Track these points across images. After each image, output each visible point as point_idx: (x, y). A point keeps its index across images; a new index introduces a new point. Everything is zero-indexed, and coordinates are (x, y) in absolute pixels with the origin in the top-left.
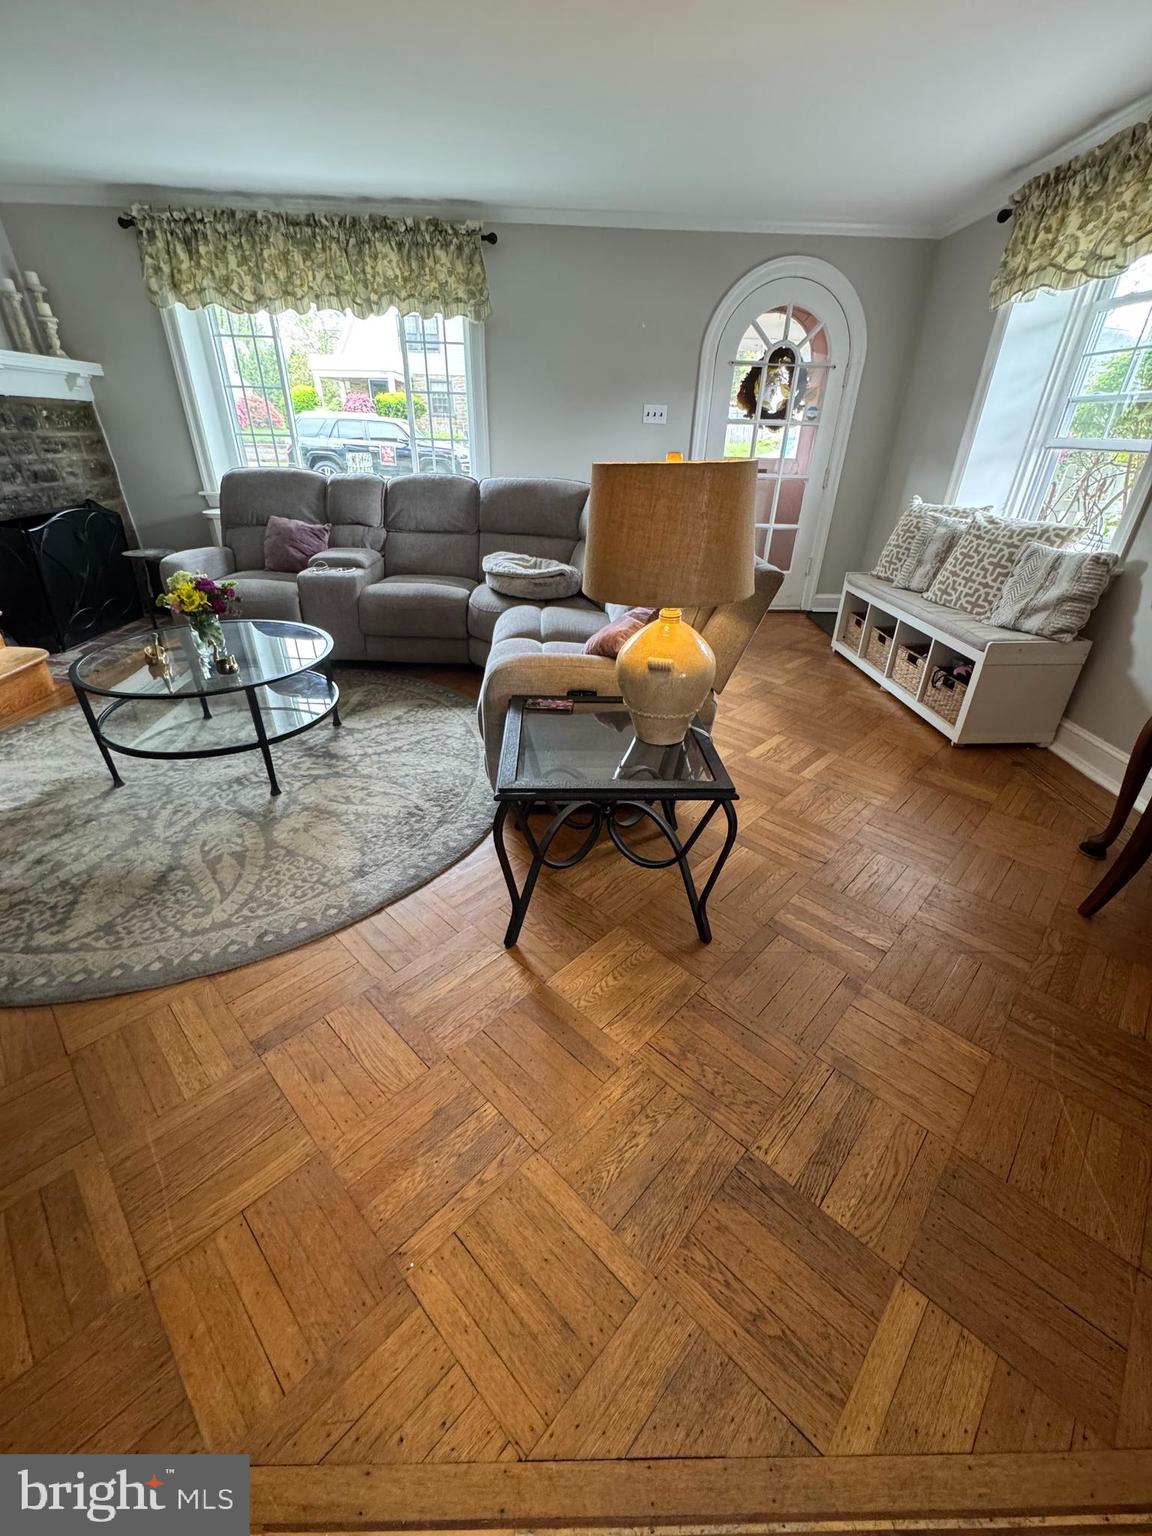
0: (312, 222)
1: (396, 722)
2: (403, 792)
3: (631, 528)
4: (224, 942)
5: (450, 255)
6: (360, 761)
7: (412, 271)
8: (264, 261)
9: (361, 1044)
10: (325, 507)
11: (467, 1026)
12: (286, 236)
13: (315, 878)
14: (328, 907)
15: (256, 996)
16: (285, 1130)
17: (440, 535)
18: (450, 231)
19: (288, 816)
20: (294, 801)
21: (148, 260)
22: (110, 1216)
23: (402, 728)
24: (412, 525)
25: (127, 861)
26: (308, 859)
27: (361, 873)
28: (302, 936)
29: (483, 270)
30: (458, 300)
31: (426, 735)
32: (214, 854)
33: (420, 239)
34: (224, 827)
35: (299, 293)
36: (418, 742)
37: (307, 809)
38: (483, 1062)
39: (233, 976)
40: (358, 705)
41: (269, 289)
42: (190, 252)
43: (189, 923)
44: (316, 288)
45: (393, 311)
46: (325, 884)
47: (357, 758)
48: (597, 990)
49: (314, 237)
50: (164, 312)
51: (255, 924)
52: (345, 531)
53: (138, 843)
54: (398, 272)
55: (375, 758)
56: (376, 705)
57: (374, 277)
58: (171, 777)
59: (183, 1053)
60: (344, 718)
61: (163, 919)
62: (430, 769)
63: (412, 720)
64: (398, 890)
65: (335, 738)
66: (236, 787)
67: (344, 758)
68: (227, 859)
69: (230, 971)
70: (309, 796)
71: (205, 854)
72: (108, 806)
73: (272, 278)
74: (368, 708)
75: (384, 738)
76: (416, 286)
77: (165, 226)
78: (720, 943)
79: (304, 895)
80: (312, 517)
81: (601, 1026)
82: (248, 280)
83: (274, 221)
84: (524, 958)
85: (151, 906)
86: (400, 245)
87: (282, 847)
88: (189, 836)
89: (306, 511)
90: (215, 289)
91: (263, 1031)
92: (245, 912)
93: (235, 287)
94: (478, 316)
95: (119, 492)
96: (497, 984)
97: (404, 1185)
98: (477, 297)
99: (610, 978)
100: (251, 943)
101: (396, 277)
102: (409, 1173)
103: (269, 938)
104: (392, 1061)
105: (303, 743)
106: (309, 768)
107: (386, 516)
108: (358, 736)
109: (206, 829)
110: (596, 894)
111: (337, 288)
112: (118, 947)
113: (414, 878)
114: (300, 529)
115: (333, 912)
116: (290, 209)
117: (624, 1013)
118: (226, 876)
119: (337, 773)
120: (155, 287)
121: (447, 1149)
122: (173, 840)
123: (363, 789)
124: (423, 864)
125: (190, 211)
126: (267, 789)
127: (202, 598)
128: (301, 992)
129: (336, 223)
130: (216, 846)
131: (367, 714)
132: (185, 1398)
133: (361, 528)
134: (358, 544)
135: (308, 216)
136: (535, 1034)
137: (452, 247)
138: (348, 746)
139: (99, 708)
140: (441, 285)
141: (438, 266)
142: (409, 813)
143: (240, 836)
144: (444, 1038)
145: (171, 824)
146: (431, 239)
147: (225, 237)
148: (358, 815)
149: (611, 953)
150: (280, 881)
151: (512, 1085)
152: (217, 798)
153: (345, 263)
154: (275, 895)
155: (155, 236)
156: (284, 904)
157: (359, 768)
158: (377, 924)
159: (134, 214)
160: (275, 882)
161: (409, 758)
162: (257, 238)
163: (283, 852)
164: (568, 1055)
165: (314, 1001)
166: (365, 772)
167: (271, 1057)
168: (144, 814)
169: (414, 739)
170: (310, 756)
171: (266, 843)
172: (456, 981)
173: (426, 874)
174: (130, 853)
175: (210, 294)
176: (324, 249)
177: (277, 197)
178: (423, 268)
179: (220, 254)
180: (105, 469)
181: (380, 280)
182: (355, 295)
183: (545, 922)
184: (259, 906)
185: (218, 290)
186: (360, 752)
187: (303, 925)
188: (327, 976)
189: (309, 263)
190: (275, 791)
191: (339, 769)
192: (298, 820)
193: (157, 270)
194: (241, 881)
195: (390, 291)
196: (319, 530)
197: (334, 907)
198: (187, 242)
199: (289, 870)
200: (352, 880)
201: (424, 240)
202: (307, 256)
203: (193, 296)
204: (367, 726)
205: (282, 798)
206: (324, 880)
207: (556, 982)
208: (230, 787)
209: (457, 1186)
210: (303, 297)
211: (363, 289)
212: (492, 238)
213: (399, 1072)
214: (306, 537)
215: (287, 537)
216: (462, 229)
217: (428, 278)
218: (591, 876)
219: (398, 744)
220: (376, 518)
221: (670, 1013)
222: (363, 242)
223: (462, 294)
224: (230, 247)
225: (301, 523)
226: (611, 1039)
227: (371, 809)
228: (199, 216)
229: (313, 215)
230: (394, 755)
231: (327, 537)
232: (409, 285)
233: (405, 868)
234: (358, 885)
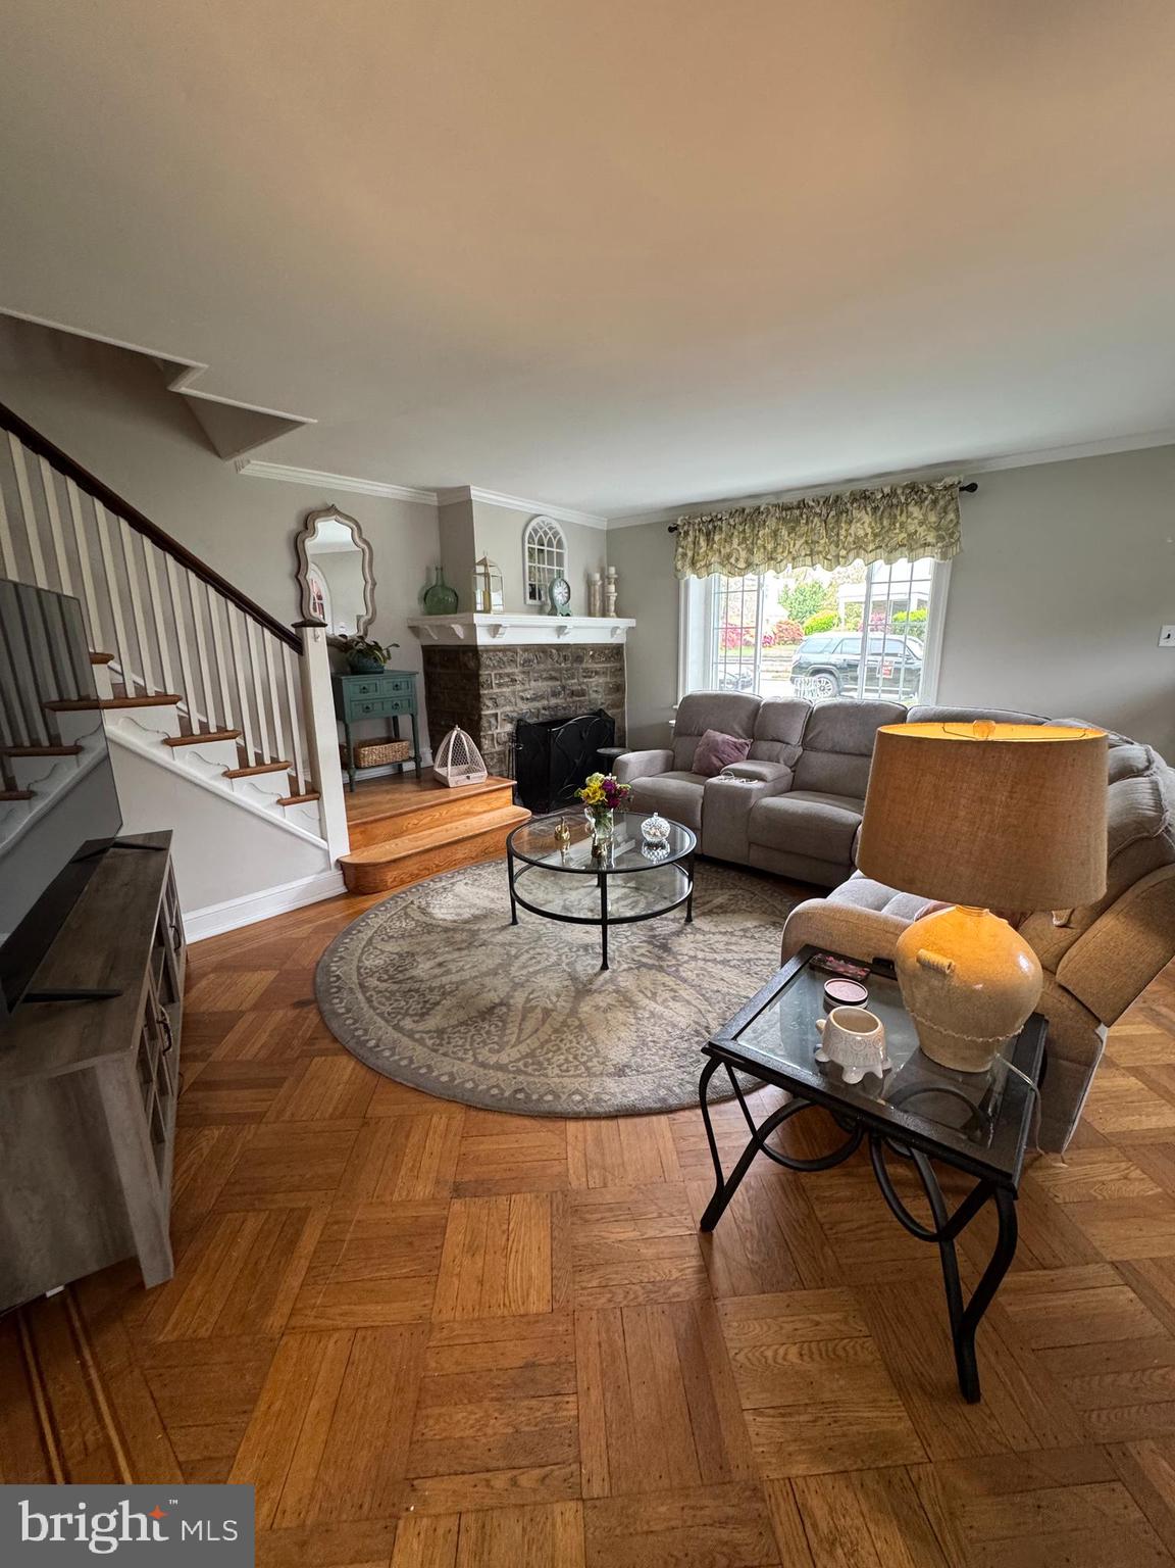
0: (802, 505)
1: (742, 933)
2: (704, 1006)
3: (893, 801)
4: (493, 1082)
5: (924, 508)
6: (685, 962)
7: (883, 527)
8: (759, 538)
9: (519, 1241)
10: (753, 726)
11: (610, 1292)
12: (778, 519)
13: (585, 1058)
14: (577, 1092)
15: (482, 1143)
16: (424, 1280)
17: (854, 758)
18: (926, 490)
19: (600, 992)
20: (612, 980)
21: (680, 550)
22: (302, 1261)
23: (743, 941)
24: (829, 746)
25: (482, 985)
26: (591, 1039)
27: (620, 1072)
28: (545, 1107)
29: (958, 517)
30: (926, 545)
31: (761, 955)
32: (533, 1003)
33: (895, 501)
34: (551, 983)
35: (780, 557)
36: (749, 961)
37: (617, 991)
38: (600, 1344)
39: (482, 1115)
40: (717, 907)
41: (758, 557)
42: (708, 540)
43: (484, 1054)
44: (794, 552)
45: (859, 562)
46: (587, 1069)
47: (686, 958)
48: (769, 1354)
49: (801, 515)
50: (682, 582)
51: (521, 1078)
52: (764, 746)
53: (496, 974)
54: (869, 531)
55: (701, 963)
56: (733, 912)
57: (846, 537)
58: (547, 928)
59: (415, 1160)
60: (697, 917)
61: (473, 1041)
62: (744, 994)
63: (757, 936)
64: (641, 1105)
65: (678, 933)
66: (581, 952)
67: (675, 955)
68: (539, 1010)
69: (481, 1109)
70: (626, 981)
71: (528, 1000)
72: (500, 938)
73: (762, 550)
74: (725, 912)
75: (721, 946)
76: (884, 539)
77: (696, 527)
78: (992, 1416)
79: (568, 1071)
80: (740, 732)
81: (746, 1405)
82: (743, 554)
83: (772, 510)
84: (710, 1255)
85: (472, 1028)
86: (875, 509)
87: (579, 1019)
88: (528, 981)
89: (737, 728)
90: (720, 563)
91: (466, 1178)
92: (521, 1064)
93: (733, 560)
94: (944, 556)
95: (623, 703)
96: (666, 1265)
97: (460, 1416)
98: (947, 539)
99: (794, 1350)
100: (507, 1094)
101: (867, 535)
102: (469, 1408)
103: (520, 1096)
104: (530, 1277)
105: (652, 929)
106: (643, 955)
107: (805, 735)
108: (700, 937)
109: (541, 980)
110: (845, 1226)
111: (812, 551)
112: (436, 1051)
113: (664, 1100)
114: (726, 743)
115: (577, 1098)
116: (786, 499)
117: (784, 1411)
118: (529, 1026)
119: (661, 967)
120: (679, 566)
121: (511, 1413)
122: (517, 980)
123: (672, 990)
124: (677, 1090)
125: (714, 514)
126: (600, 962)
127: (602, 795)
128: (512, 1159)
129: (821, 503)
130: (539, 997)
131: (722, 918)
132: (235, 1456)
133: (779, 745)
134: (772, 759)
135: (799, 502)
136: (665, 1353)
137: (927, 503)
138: (685, 945)
139: (518, 864)
140: (909, 535)
141: (909, 520)
142: (696, 1031)
143: (558, 996)
144: (583, 1289)
145: (524, 967)
146: (906, 499)
147: (734, 527)
148: (652, 1014)
149: (816, 1318)
150: (559, 1049)
151: (608, 1395)
152: (564, 957)
153: (823, 531)
154: (548, 1060)
155: (688, 534)
156: (549, 1072)
157: (681, 969)
158: (604, 1130)
159: (679, 523)
160: (555, 1048)
161: (730, 974)
162: (756, 524)
163: (577, 1023)
164: (685, 1410)
165: (514, 1175)
166: (684, 974)
167: (457, 1206)
168: (513, 953)
169: (746, 957)
170: (649, 943)
171: (571, 1010)
172: (632, 1235)
173: (673, 1101)
174: (487, 980)
175: (716, 566)
176: (807, 523)
177: (778, 494)
178: (894, 524)
179: (729, 539)
180: (619, 689)
181: (850, 539)
182: (827, 553)
183: (759, 1228)
184: (533, 1064)
185: (722, 564)
186: (692, 953)
187: (549, 1097)
188: (538, 1157)
189: (792, 535)
190: (605, 967)
191: (664, 964)
192: (602, 1000)
193: (684, 555)
194: (535, 1035)
195: (859, 546)
196: (741, 745)
197: (581, 1094)
198: (708, 534)
199: (571, 1042)
200: (610, 1075)
201: (899, 502)
202: (792, 530)
203: (704, 569)
204: (714, 930)
205: (607, 974)
206: (589, 1064)
207: (727, 1306)
208: (578, 950)
209: (494, 1464)
210: (782, 560)
211: (834, 548)
212: (972, 488)
213: (528, 1295)
214: (728, 749)
215: (714, 748)
216: (939, 486)
217: (897, 531)
218: (850, 1200)
219: (729, 956)
220: (795, 737)
221: (848, 1463)
222: (841, 513)
223: (931, 539)
224: (736, 533)
225: (728, 737)
226: (746, 1432)
227: (667, 1013)
228: (719, 516)
229: (804, 501)
230: (720, 967)
231: (746, 752)
232: (878, 539)
233: (659, 1085)
234: (611, 1084)
